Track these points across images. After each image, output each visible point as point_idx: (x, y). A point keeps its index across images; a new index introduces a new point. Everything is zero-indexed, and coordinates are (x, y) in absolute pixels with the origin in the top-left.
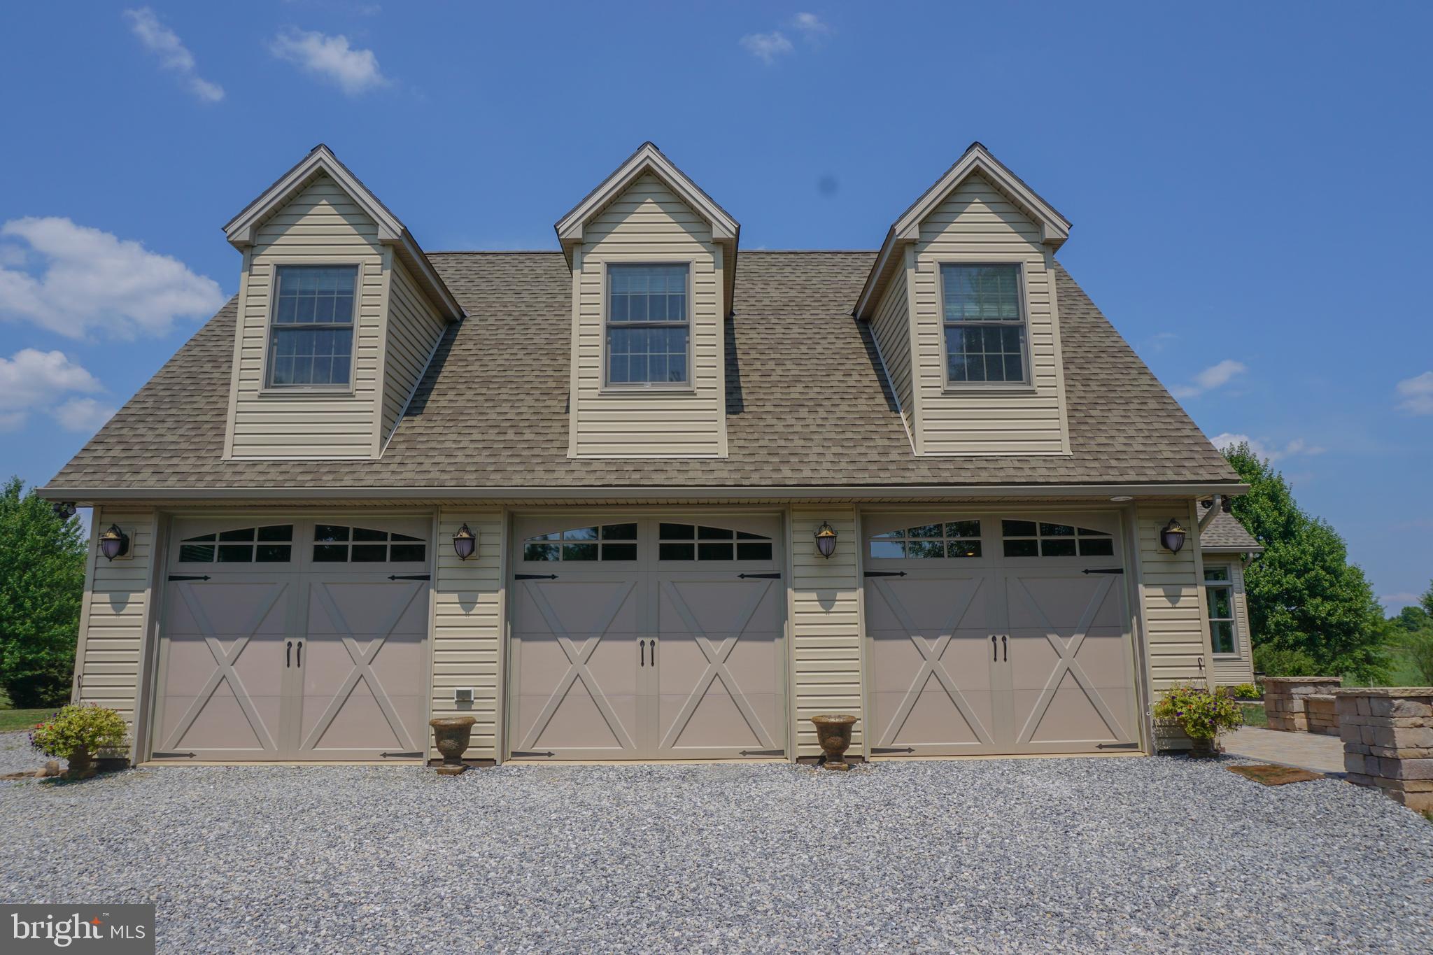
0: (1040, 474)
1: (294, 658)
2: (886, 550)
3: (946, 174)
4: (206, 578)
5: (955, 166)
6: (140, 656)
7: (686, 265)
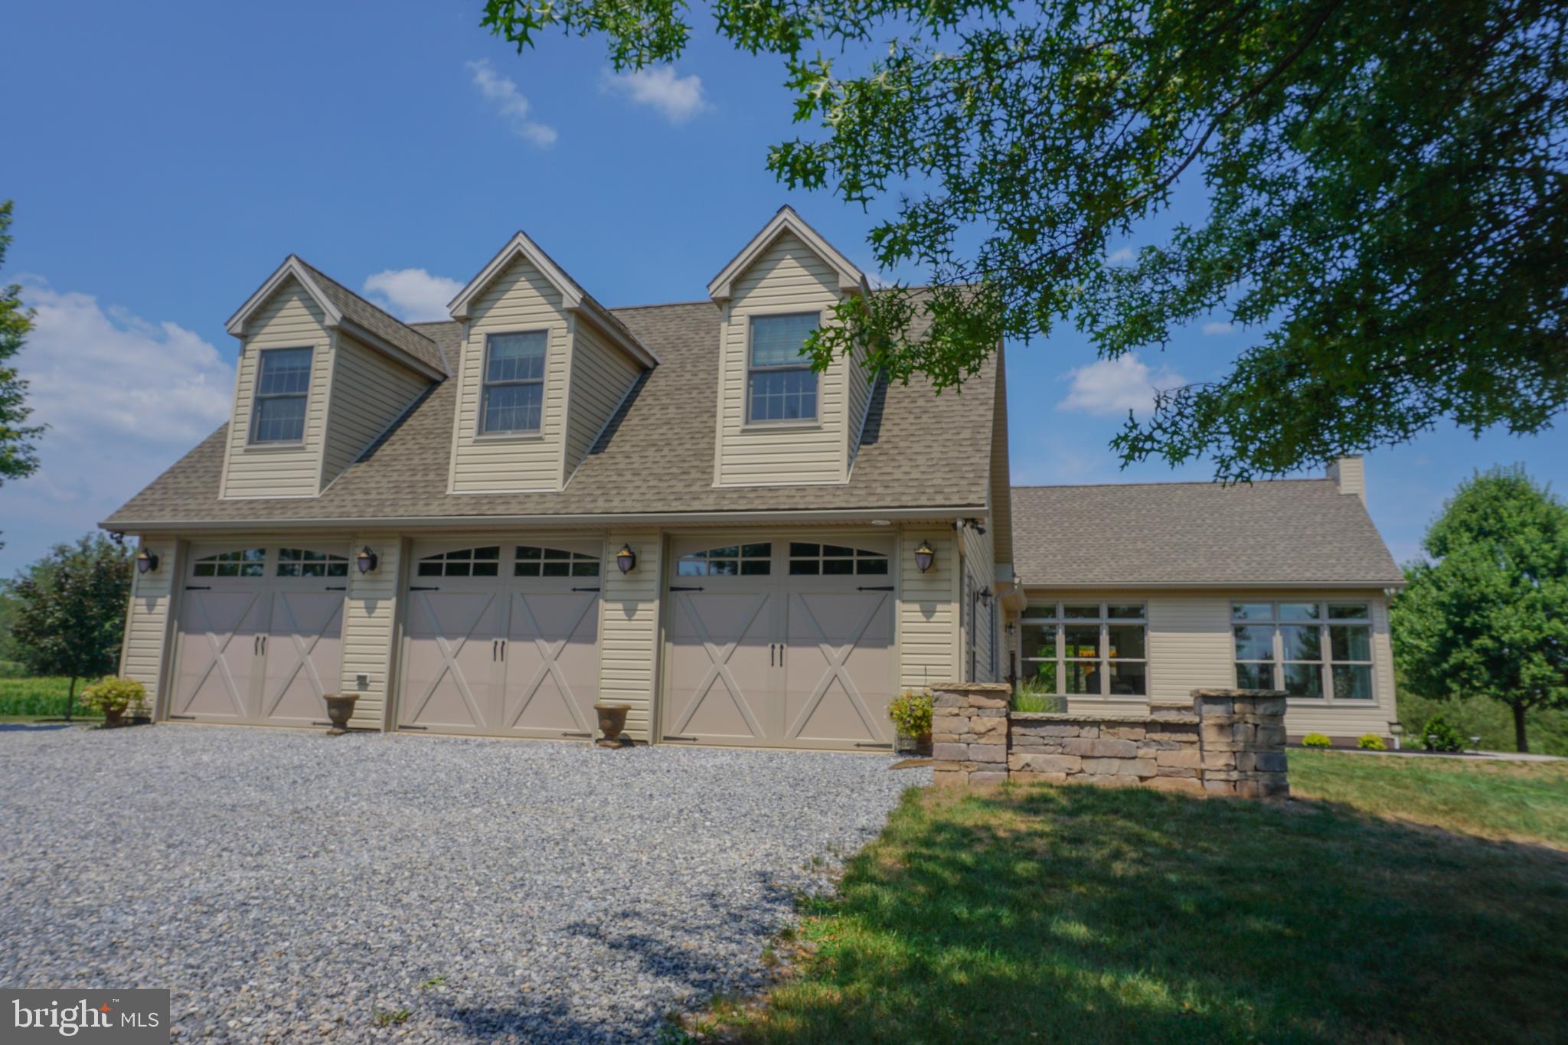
0: (811, 501)
2: (689, 567)
3: (757, 236)
5: (765, 228)
6: (160, 644)
7: (544, 332)
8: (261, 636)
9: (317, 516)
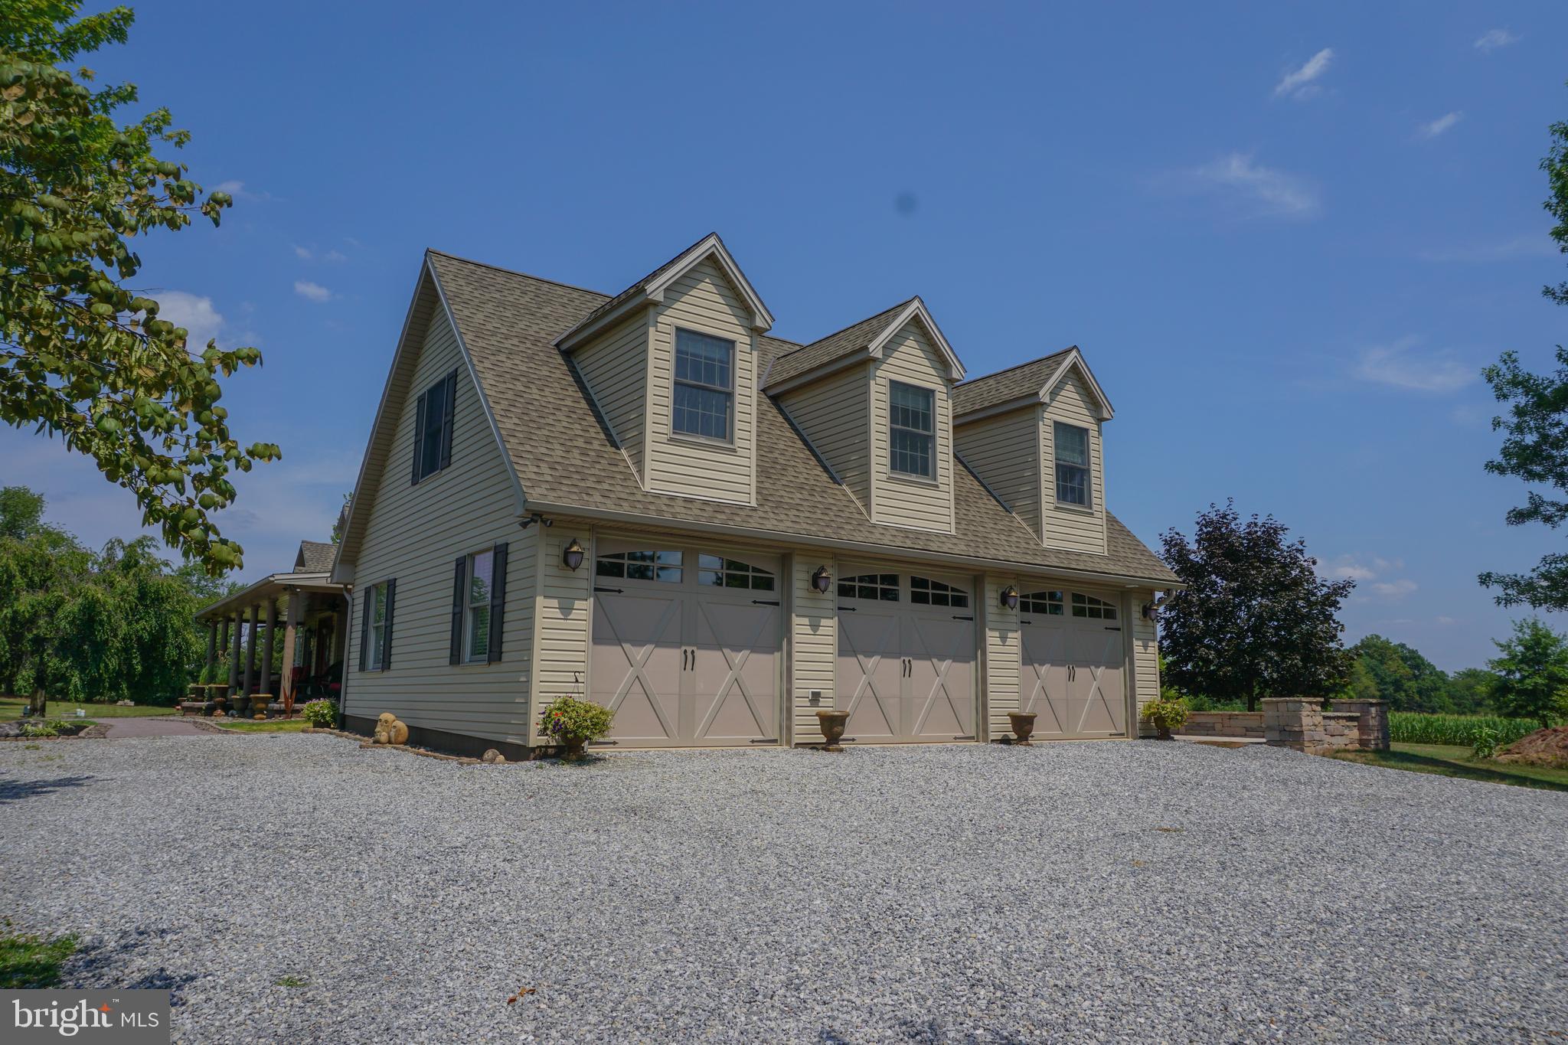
1: (689, 661)
4: (620, 591)
8: (689, 649)
9: (753, 525)
